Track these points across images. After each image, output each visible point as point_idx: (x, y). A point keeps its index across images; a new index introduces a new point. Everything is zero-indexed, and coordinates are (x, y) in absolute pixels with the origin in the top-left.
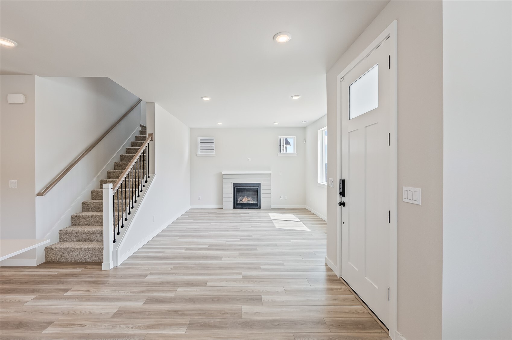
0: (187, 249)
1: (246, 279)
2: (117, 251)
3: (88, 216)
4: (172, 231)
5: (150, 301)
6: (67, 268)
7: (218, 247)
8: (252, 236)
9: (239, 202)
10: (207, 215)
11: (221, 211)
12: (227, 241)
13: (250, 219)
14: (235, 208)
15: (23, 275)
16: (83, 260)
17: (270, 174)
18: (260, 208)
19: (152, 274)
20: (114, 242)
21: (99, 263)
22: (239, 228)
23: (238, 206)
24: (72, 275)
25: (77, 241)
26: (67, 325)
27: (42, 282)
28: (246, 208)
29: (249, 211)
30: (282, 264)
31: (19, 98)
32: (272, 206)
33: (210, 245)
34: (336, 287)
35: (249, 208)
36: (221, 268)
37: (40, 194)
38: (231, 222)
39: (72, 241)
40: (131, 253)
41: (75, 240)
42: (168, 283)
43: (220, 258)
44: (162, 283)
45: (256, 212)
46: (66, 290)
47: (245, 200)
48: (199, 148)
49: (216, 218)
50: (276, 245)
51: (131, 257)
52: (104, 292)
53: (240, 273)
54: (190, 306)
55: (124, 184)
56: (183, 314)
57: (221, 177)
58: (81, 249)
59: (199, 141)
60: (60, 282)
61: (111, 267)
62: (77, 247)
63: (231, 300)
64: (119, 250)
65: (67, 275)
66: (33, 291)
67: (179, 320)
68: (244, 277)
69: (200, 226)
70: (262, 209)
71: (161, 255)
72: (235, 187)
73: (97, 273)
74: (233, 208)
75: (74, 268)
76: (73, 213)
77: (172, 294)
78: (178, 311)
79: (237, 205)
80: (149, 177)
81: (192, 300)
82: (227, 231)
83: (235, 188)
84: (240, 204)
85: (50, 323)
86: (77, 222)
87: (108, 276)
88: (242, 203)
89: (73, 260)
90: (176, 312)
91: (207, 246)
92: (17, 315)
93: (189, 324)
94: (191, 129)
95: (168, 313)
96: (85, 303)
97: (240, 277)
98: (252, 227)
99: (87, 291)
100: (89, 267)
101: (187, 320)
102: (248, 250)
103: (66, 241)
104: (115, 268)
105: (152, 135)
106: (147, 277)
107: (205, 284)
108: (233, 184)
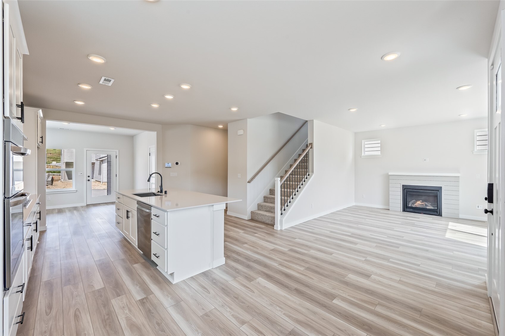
0: (332, 232)
1: (367, 261)
2: (282, 220)
3: (272, 197)
4: (328, 218)
5: (291, 250)
6: (259, 224)
7: (360, 237)
8: (403, 237)
9: (410, 205)
10: (368, 213)
11: (388, 212)
12: (371, 235)
13: (415, 224)
14: (404, 210)
15: (242, 222)
16: (267, 222)
17: (459, 177)
18: (441, 216)
19: (299, 238)
20: (282, 214)
21: (273, 225)
22: (394, 228)
23: (408, 210)
24: (260, 228)
25: (265, 211)
26: (252, 246)
27: (248, 227)
28: (420, 213)
29: (422, 216)
30: (419, 265)
31: (241, 132)
32: (461, 216)
33: (353, 234)
35: (424, 214)
36: (351, 249)
37: (249, 182)
39: (263, 211)
40: (293, 224)
41: (264, 210)
42: (307, 246)
43: (356, 244)
44: (303, 245)
45: (432, 218)
46: (256, 233)
47: (419, 204)
48: (364, 150)
49: (375, 216)
50: (427, 251)
51: (292, 227)
52: (271, 239)
53: (364, 257)
54: (314, 261)
55: (288, 179)
56: (307, 262)
57: (388, 178)
58: (266, 215)
60: (254, 229)
61: (279, 229)
62: (264, 214)
63: (344, 268)
64: (284, 220)
65: (258, 227)
66: (243, 230)
67: (303, 264)
68: (366, 260)
69: (354, 219)
70: (443, 217)
71: (311, 230)
72: (405, 189)
73: (271, 230)
74: (402, 211)
75: (262, 225)
76: (265, 195)
77: (306, 252)
78: (305, 260)
79: (406, 208)
80: (309, 175)
81: (317, 259)
82: (379, 228)
83: (405, 190)
84: (411, 208)
85: (246, 243)
86: (266, 200)
87: (276, 233)
88: (415, 206)
89: (263, 221)
90: (303, 260)
91: (350, 234)
92: (237, 236)
93: (307, 268)
94: (356, 134)
95: (298, 259)
96: (261, 241)
97: (364, 259)
98: (412, 230)
99: (264, 236)
100: (269, 226)
101: (307, 265)
102: (388, 245)
103: (261, 210)
104: (281, 230)
105: (311, 144)
106: (296, 240)
107: (331, 254)
108: (403, 185)
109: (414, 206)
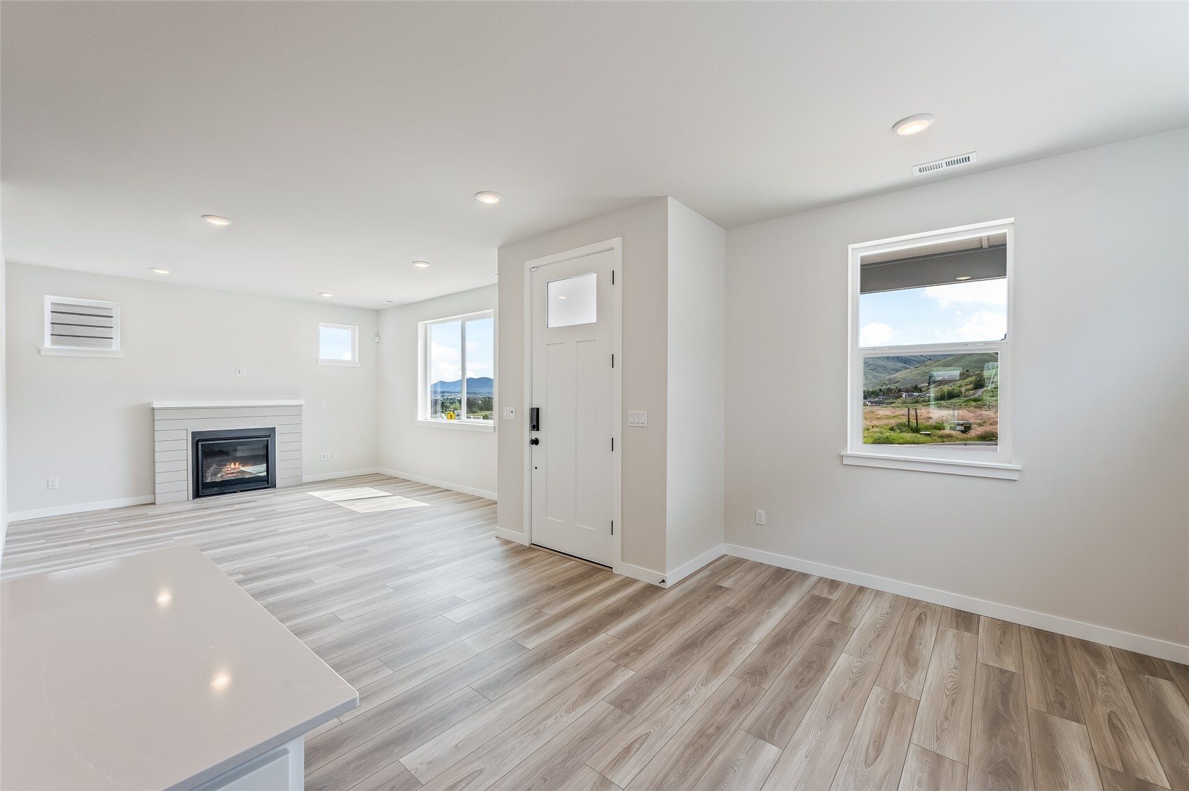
9: (209, 480)
11: (150, 511)
14: (197, 495)
17: (301, 406)
18: (274, 486)
23: (208, 491)
28: (236, 492)
32: (306, 479)
33: (245, 573)
34: (533, 555)
35: (242, 491)
38: (232, 525)
47: (228, 472)
48: (48, 329)
57: (150, 418)
59: (48, 308)
70: (280, 488)
72: (198, 441)
74: (192, 497)
79: (202, 488)
83: (200, 444)
84: (215, 484)
88: (221, 479)
94: (10, 266)
108: (193, 433)
109: (218, 478)
